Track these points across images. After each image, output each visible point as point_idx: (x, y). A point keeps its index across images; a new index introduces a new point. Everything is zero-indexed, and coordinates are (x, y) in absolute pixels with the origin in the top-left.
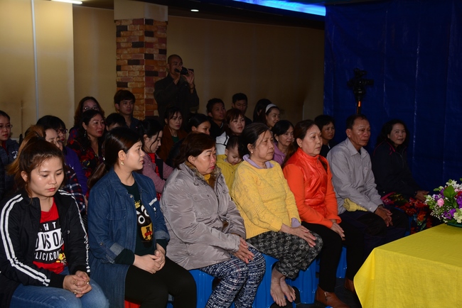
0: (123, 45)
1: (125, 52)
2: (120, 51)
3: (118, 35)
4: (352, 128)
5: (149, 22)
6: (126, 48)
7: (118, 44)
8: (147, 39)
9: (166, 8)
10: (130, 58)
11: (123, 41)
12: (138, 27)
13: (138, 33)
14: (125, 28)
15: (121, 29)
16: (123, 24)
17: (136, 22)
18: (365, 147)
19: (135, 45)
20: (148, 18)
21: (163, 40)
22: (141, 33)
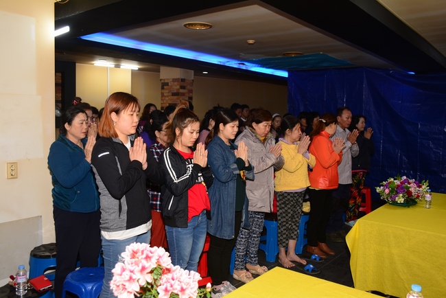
0: (165, 94)
1: (167, 99)
2: (163, 98)
3: (163, 88)
4: (341, 116)
5: (183, 80)
6: (168, 96)
7: (162, 94)
8: (182, 91)
9: (193, 71)
10: (170, 102)
11: (166, 92)
12: (176, 83)
13: (176, 87)
14: (167, 84)
15: (164, 85)
16: (166, 81)
17: (174, 80)
18: (348, 128)
19: (174, 94)
20: (182, 78)
21: (191, 91)
22: (178, 87)
